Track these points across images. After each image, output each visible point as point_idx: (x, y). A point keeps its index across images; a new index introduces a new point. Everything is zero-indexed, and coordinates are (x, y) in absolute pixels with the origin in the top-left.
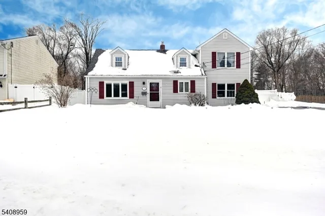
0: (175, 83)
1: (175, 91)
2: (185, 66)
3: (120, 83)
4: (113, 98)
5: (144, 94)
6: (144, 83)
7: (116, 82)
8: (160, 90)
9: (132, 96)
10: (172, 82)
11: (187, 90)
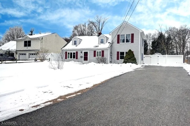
0: (95, 52)
1: (95, 56)
2: (103, 43)
3: (73, 52)
4: (72, 59)
5: (81, 57)
6: (81, 52)
7: (71, 52)
8: (88, 55)
9: (77, 58)
10: (93, 52)
11: (100, 56)
